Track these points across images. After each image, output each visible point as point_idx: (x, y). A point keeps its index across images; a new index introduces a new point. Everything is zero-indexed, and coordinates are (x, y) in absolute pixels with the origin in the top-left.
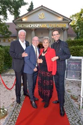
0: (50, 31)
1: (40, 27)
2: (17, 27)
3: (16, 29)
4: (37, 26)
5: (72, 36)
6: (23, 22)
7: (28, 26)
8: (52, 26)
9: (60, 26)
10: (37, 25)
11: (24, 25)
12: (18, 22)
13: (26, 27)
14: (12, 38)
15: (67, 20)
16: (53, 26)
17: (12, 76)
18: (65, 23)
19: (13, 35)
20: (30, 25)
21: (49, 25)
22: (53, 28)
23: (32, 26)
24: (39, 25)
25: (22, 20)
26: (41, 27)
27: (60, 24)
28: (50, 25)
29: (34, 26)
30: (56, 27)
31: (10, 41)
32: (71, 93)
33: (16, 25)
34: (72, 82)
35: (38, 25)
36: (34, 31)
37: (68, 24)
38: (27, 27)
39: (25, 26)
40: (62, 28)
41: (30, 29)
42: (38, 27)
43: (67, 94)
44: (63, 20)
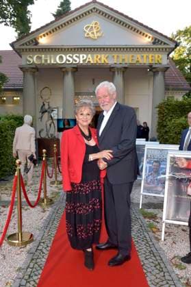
0: (116, 73)
1: (89, 62)
2: (23, 63)
3: (21, 69)
4: (81, 59)
5: (177, 89)
6: (39, 49)
7: (55, 60)
8: (123, 60)
9: (145, 59)
10: (79, 57)
11: (43, 56)
12: (25, 47)
13: (49, 62)
14: (9, 94)
15: (165, 44)
16: (126, 61)
17: (4, 207)
18: (159, 50)
19: (14, 85)
20: (61, 58)
21: (113, 56)
22: (126, 66)
23: (67, 60)
24: (85, 56)
25: (37, 43)
26: (92, 62)
27: (145, 56)
28: (118, 56)
29: (71, 60)
30: (135, 62)
31: (4, 101)
33: (21, 57)
35: (81, 56)
36: (70, 75)
37: (168, 55)
38: (52, 62)
39: (46, 61)
40: (151, 66)
41: (61, 68)
42: (81, 62)
44: (154, 43)
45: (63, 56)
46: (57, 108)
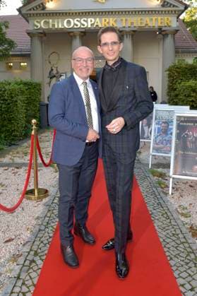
0: (125, 36)
1: (97, 26)
2: (31, 28)
3: (28, 34)
4: (88, 23)
5: (188, 51)
6: (46, 14)
7: (63, 25)
8: (132, 23)
9: (153, 22)
10: (87, 21)
11: (51, 21)
12: (32, 12)
13: (56, 26)
14: (16, 60)
15: (174, 6)
16: (135, 25)
17: (17, 168)
18: (169, 12)
19: (21, 51)
20: (69, 22)
21: (122, 20)
22: (135, 29)
23: (75, 24)
24: (93, 20)
25: (44, 8)
26: (100, 26)
27: (154, 18)
28: (126, 20)
29: (79, 24)
30: (143, 25)
31: (11, 67)
32: (189, 218)
33: (28, 21)
34: (191, 186)
35: (89, 20)
36: (78, 37)
37: (178, 18)
38: (60, 26)
39: (53, 25)
40: (160, 29)
41: (69, 33)
42: (89, 26)
43: (178, 221)
44: (163, 6)
45: (71, 20)
46: (65, 73)
